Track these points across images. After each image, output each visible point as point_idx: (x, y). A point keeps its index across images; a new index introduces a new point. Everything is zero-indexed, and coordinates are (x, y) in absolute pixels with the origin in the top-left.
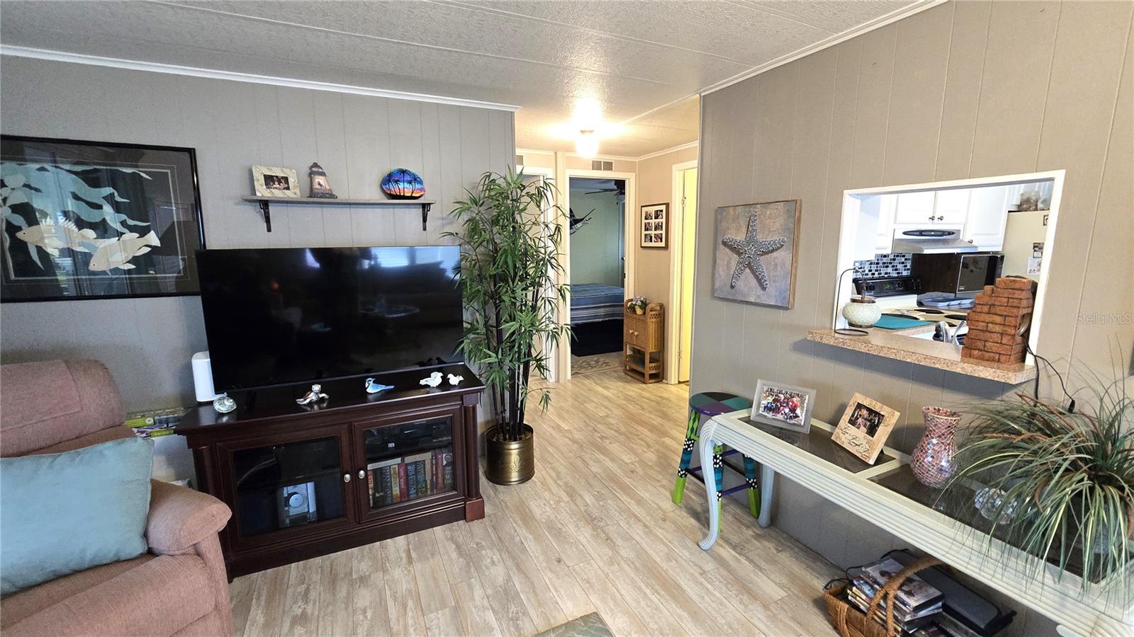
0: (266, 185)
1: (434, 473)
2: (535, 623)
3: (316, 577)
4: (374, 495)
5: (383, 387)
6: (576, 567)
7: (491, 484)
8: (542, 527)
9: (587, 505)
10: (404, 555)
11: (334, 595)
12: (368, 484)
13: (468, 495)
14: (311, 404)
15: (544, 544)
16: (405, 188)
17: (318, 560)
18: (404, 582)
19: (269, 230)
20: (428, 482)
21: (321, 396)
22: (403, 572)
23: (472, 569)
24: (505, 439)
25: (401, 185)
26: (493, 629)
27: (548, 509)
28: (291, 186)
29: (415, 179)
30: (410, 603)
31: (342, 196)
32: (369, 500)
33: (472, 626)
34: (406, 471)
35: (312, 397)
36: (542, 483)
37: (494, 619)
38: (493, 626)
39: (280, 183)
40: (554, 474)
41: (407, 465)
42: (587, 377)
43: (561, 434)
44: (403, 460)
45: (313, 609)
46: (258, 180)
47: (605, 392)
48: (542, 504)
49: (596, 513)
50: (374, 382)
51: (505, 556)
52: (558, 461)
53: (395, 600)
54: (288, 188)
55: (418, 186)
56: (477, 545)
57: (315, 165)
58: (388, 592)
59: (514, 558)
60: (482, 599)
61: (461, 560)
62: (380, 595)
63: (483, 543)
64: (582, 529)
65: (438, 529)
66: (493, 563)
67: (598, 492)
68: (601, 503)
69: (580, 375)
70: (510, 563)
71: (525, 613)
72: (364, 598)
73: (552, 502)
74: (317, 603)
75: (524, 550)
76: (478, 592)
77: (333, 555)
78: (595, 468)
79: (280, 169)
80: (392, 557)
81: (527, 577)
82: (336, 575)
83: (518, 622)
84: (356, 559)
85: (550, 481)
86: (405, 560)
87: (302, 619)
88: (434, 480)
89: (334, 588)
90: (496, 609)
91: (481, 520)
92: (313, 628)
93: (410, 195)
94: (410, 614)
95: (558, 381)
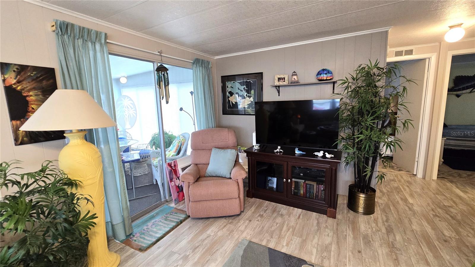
0: (278, 81)
1: (317, 191)
2: (331, 265)
3: (271, 208)
4: (294, 190)
5: (301, 152)
6: (367, 259)
7: (348, 208)
8: (361, 236)
9: (395, 240)
10: (298, 215)
11: (272, 214)
12: (292, 186)
13: (330, 206)
14: (277, 152)
15: (357, 241)
16: (324, 76)
17: (274, 203)
18: (293, 223)
19: (279, 96)
20: (315, 194)
21: (281, 150)
22: (294, 220)
23: (318, 233)
24: (358, 191)
25: (322, 76)
26: (313, 255)
27: (370, 230)
28: (285, 81)
29: (329, 72)
30: (291, 230)
31: (302, 82)
32: (292, 191)
33: (306, 249)
34: (306, 186)
35: (278, 150)
36: (375, 220)
37: (315, 252)
38: (314, 254)
39: (282, 79)
40: (385, 219)
41: (307, 184)
42: (452, 182)
43: (405, 204)
44: (305, 182)
45: (265, 215)
46: (276, 80)
47: (462, 194)
48: (368, 227)
49: (398, 246)
50: (298, 150)
51: (335, 236)
52: (392, 214)
53: (287, 226)
54: (284, 81)
55: (329, 75)
56: (326, 226)
57: (294, 72)
58: (286, 223)
59: (338, 238)
60: (316, 244)
61: (316, 227)
62: (284, 222)
63: (329, 227)
64: (383, 247)
65: (314, 214)
66: (328, 235)
67: (408, 238)
68: (406, 244)
69: (445, 179)
70: (335, 239)
71: (329, 259)
72: (279, 220)
73: (374, 229)
74: (267, 214)
75: (345, 238)
76: (315, 241)
77: (278, 204)
78: (415, 227)
79: (283, 75)
80: (294, 214)
81: (339, 248)
82: (276, 210)
83: (324, 260)
84: (283, 209)
85: (380, 220)
86: (297, 217)
87: (261, 216)
88: (317, 194)
89: (273, 213)
90: (319, 250)
91: (334, 219)
92: (263, 219)
93: (326, 79)
94: (289, 233)
95: (424, 178)
